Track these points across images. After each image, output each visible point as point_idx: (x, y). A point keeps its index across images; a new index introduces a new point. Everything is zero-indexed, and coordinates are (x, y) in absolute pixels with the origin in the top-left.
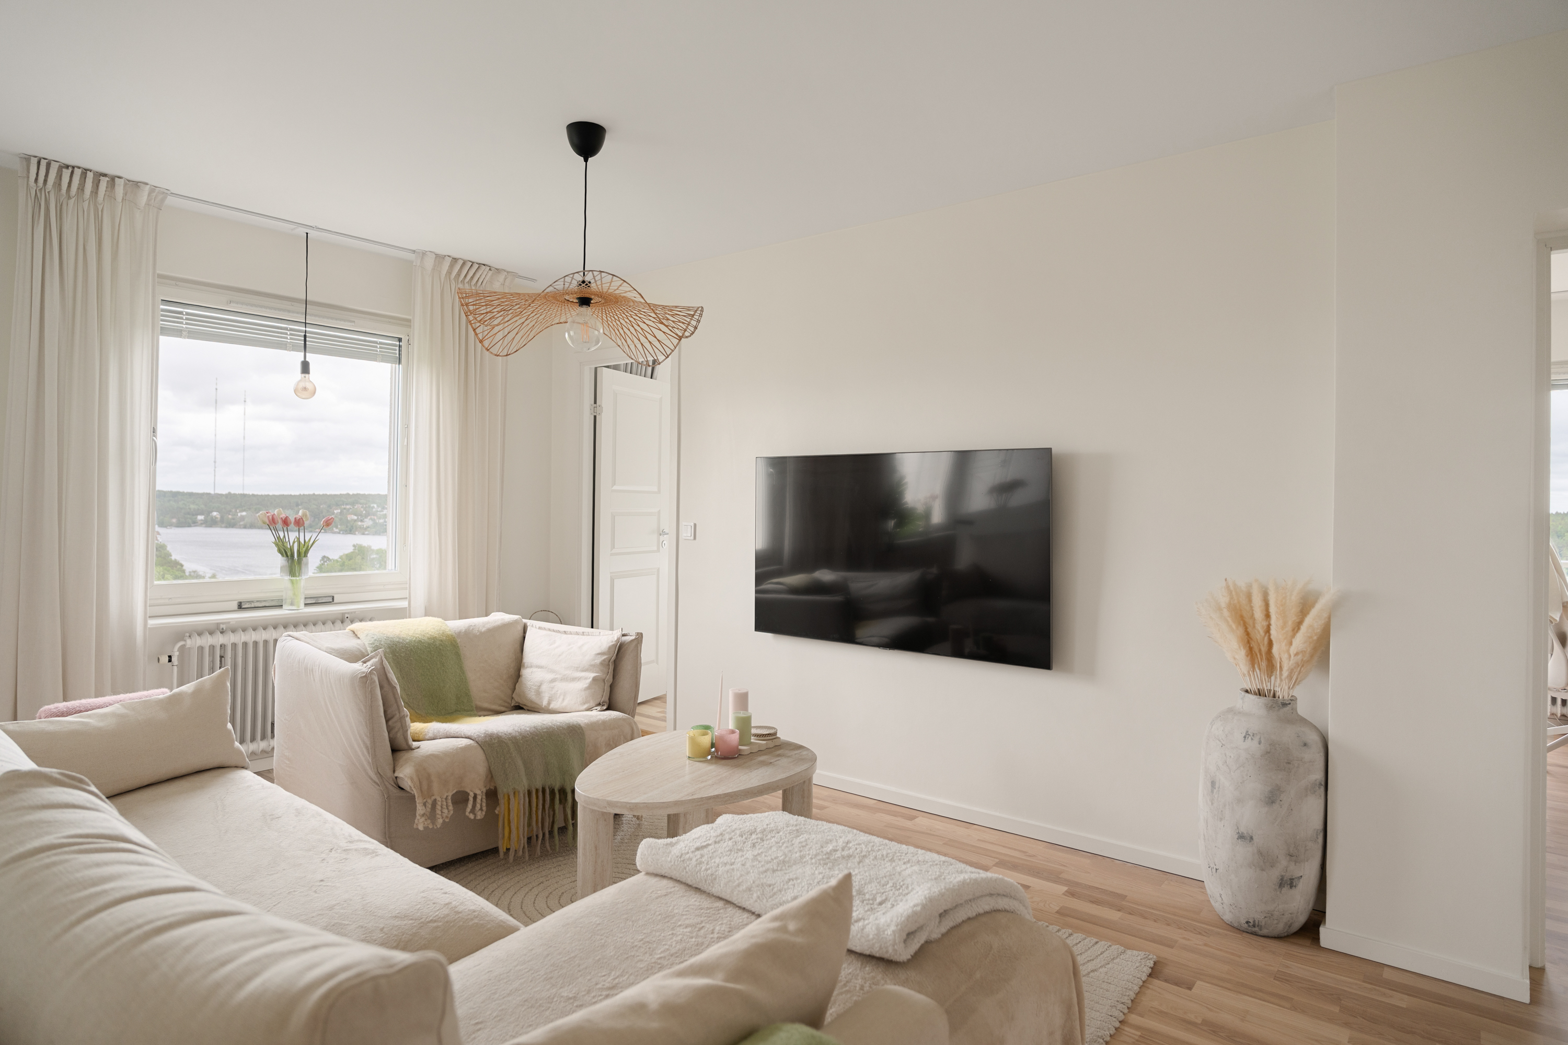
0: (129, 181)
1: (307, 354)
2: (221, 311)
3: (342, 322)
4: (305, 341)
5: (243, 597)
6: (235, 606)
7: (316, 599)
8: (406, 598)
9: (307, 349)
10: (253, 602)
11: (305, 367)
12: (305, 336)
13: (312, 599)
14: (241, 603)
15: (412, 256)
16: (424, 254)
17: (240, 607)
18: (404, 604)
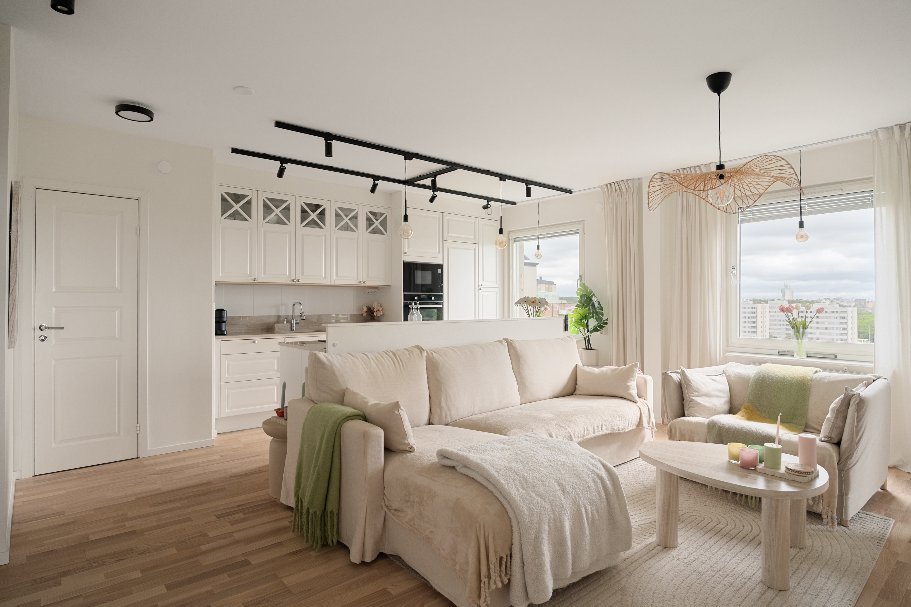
0: (706, 164)
1: (802, 217)
2: (768, 205)
3: (835, 191)
4: (801, 209)
5: (781, 349)
6: (777, 353)
7: (823, 355)
8: (873, 362)
9: (802, 214)
10: (785, 351)
11: (801, 224)
12: (801, 207)
13: (821, 355)
14: (779, 351)
15: (869, 136)
16: (876, 131)
17: (779, 354)
18: (872, 365)
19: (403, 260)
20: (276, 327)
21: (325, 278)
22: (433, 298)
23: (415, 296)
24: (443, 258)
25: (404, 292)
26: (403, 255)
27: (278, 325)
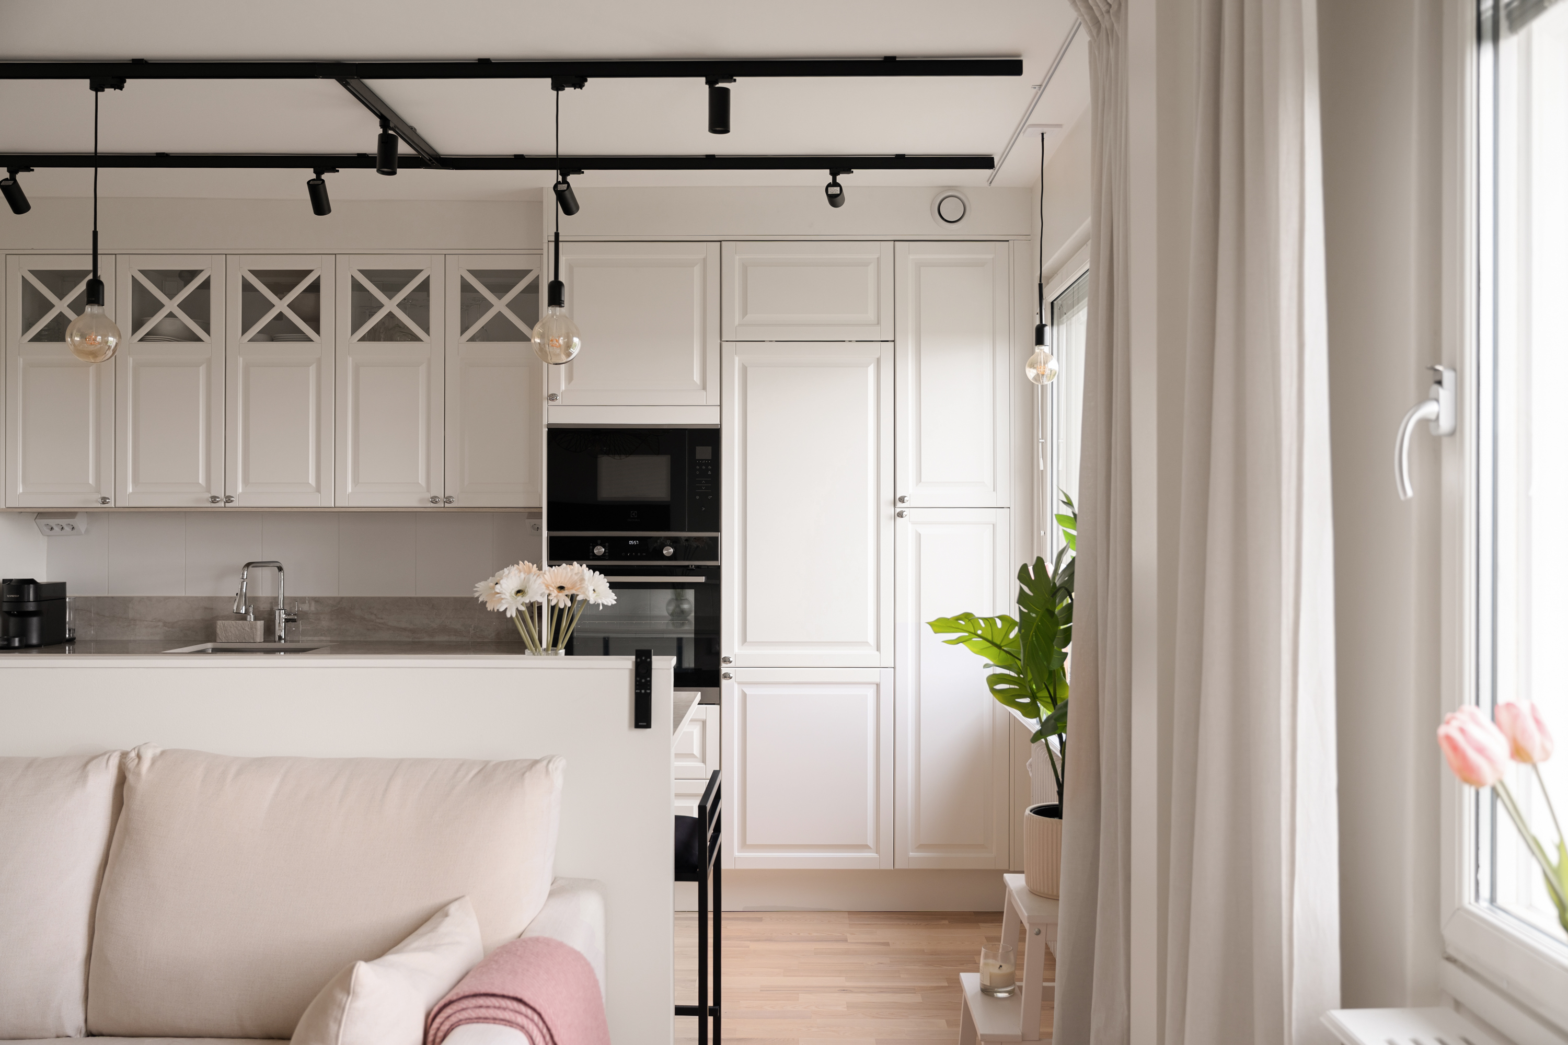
19: (545, 422)
20: (218, 631)
21: (318, 489)
22: (668, 551)
23: (595, 541)
24: (721, 406)
25: (549, 529)
26: (545, 403)
27: (224, 625)
